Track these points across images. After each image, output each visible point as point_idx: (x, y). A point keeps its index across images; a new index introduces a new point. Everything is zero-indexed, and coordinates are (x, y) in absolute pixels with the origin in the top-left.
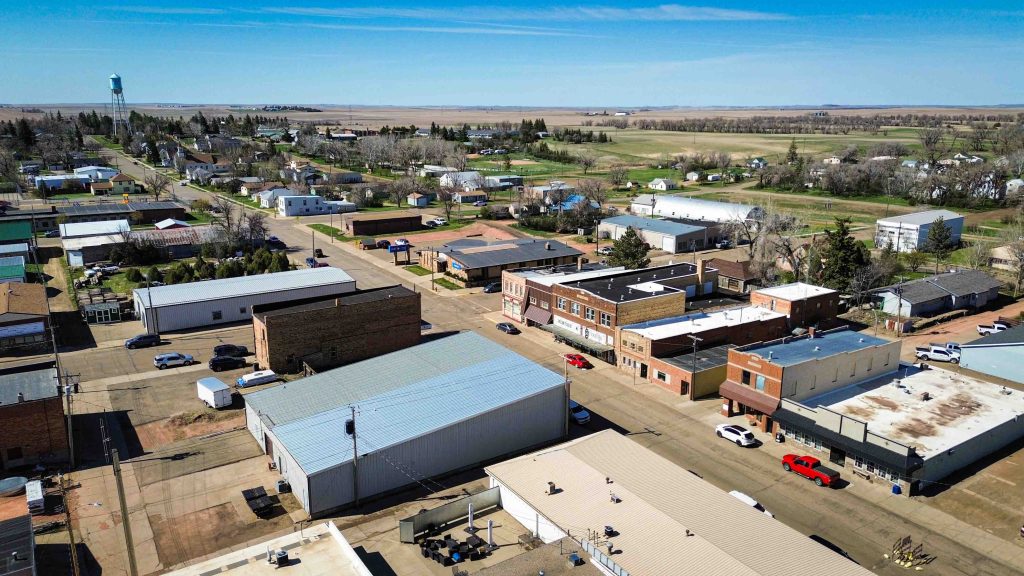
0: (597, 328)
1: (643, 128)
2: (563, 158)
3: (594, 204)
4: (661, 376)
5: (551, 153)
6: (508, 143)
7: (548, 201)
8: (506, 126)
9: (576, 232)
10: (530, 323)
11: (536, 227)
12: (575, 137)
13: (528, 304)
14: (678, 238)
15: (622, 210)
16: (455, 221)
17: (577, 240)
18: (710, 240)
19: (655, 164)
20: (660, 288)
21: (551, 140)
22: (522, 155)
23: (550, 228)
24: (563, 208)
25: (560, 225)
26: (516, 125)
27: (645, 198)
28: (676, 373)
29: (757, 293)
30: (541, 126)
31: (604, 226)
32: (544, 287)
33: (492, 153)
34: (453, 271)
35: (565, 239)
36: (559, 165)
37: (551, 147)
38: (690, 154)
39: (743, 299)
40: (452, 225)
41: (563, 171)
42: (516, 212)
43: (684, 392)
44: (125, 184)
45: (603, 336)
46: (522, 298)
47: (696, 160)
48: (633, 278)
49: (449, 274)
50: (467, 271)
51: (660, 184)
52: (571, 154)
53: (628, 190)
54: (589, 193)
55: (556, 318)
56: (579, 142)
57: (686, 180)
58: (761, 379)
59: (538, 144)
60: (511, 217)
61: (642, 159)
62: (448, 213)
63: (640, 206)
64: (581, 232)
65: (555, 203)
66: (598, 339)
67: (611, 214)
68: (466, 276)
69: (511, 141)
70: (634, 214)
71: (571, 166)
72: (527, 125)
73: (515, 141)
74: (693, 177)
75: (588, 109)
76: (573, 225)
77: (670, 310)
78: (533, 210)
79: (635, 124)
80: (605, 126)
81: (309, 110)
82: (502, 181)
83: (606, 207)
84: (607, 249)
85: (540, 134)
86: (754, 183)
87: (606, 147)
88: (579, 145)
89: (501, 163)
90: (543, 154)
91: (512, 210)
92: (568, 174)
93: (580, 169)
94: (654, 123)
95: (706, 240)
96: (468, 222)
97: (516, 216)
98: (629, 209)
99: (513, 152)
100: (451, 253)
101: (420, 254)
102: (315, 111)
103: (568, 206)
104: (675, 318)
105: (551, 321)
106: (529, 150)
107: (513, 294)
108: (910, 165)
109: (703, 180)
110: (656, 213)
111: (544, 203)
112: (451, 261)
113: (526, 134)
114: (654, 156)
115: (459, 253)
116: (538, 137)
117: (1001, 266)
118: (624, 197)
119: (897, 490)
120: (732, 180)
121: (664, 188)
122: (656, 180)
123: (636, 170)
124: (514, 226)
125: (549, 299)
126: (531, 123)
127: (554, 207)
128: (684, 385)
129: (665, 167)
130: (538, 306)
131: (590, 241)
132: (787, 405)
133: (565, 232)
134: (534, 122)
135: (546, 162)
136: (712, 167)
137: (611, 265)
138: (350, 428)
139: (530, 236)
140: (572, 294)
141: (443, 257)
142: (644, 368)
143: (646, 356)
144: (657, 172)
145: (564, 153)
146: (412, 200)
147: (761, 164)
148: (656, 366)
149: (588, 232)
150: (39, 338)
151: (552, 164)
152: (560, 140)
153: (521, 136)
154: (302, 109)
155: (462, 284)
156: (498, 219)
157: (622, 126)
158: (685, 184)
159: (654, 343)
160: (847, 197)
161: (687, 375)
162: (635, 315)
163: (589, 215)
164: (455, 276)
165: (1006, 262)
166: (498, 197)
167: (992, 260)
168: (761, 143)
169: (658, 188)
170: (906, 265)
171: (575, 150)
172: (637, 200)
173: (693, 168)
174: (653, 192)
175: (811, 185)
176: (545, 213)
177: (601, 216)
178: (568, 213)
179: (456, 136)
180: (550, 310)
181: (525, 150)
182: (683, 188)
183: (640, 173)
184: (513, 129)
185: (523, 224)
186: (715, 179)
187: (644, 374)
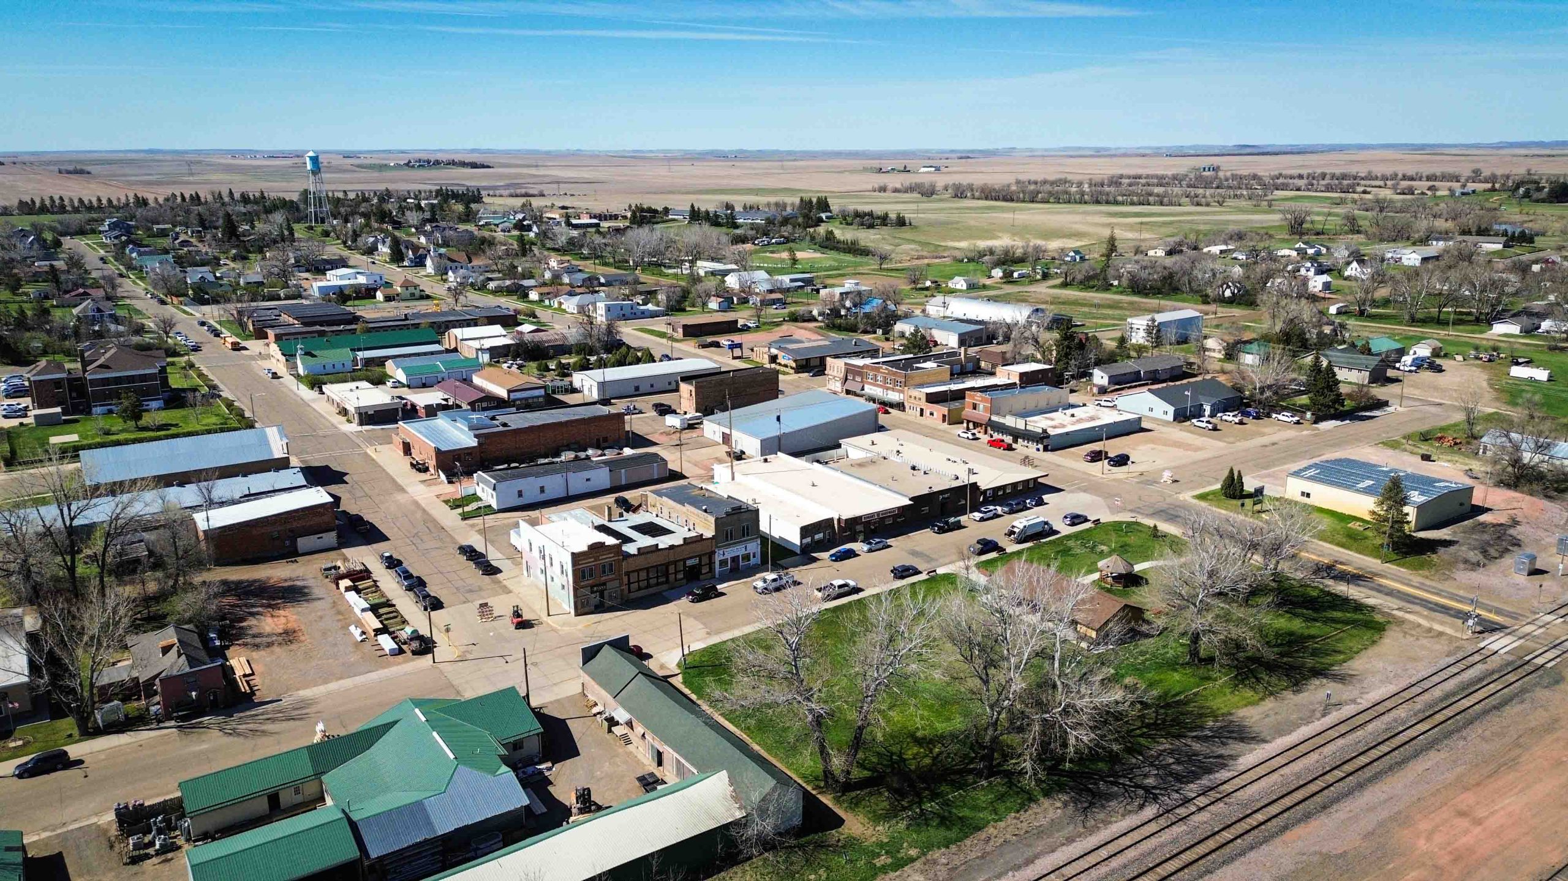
0: (893, 390)
1: (956, 196)
2: (853, 249)
3: (892, 307)
4: (932, 414)
5: (839, 242)
6: (786, 231)
7: (848, 304)
8: (781, 206)
9: (875, 332)
10: (848, 392)
11: (839, 328)
12: (869, 220)
13: (846, 379)
14: (960, 335)
15: (918, 312)
16: (765, 324)
17: (877, 339)
18: (988, 337)
19: (959, 255)
20: (935, 365)
21: (837, 223)
22: (805, 244)
23: (853, 329)
24: (863, 311)
25: (862, 327)
26: (793, 204)
27: (939, 298)
28: (941, 410)
29: (1000, 369)
30: (824, 205)
31: (899, 327)
32: (858, 367)
33: (769, 244)
34: (783, 362)
35: (866, 337)
36: (849, 258)
37: (838, 234)
38: (1001, 243)
39: (992, 374)
40: (764, 327)
41: (856, 265)
42: (820, 314)
43: (944, 421)
44: (411, 290)
45: (897, 394)
46: (842, 375)
47: (1006, 252)
48: (917, 360)
49: (780, 364)
50: (795, 361)
51: (960, 283)
52: (862, 243)
53: (927, 289)
54: (886, 296)
55: (867, 387)
56: (871, 226)
57: (990, 277)
58: (981, 406)
59: (822, 230)
60: (815, 320)
61: (946, 248)
62: (759, 317)
63: (934, 308)
64: (880, 332)
65: (855, 306)
66: (894, 396)
67: (907, 316)
68: (794, 365)
69: (790, 227)
70: (927, 316)
71: (865, 259)
72: (806, 204)
73: (794, 227)
74: (998, 273)
75: (880, 156)
76: (872, 326)
77: (940, 378)
78: (835, 312)
79: (946, 188)
80: (906, 192)
81: (474, 165)
82: (792, 281)
83: (903, 308)
84: (902, 345)
85: (823, 216)
86: (1059, 281)
87: (905, 233)
88: (871, 231)
89: (785, 255)
90: (829, 243)
91: (815, 313)
92: (861, 270)
93: (872, 263)
94: (971, 188)
95: (984, 338)
96: (778, 324)
97: (820, 318)
98: (924, 311)
99: (793, 241)
100: (780, 348)
101: (752, 350)
102: (483, 166)
103: (867, 309)
104: (944, 383)
105: (863, 389)
106: (813, 238)
107: (835, 373)
108: (1240, 257)
109: (1008, 278)
110: (948, 313)
111: (844, 307)
112: (781, 354)
113: (806, 216)
114: (963, 244)
115: (785, 348)
116: (821, 220)
117: (1212, 354)
118: (920, 297)
119: (1038, 450)
120: (1039, 277)
121: (965, 287)
122: (957, 278)
123: (939, 265)
124: (820, 327)
125: (860, 374)
126: (811, 202)
127: (854, 310)
128: (944, 416)
129: (971, 260)
130: (854, 379)
131: (887, 339)
132: (994, 418)
133: (865, 332)
134: (814, 200)
135: (833, 254)
136: (1021, 260)
137: (903, 353)
138: (778, 419)
139: (835, 336)
140: (877, 370)
141: (774, 351)
142: (922, 410)
143: (923, 404)
144: (962, 266)
145: (854, 243)
146: (713, 304)
147: (1078, 258)
148: (928, 408)
149: (885, 333)
150: (541, 400)
151: (843, 256)
152: (848, 224)
153: (800, 220)
154: (463, 164)
155: (792, 371)
156: (805, 321)
157: (928, 192)
158: (988, 282)
159: (927, 394)
160: (1146, 295)
161: (945, 410)
162: (918, 380)
163: (887, 316)
164: (786, 366)
165: (1214, 350)
166: (794, 300)
167: (1205, 350)
168: (1097, 224)
169: (958, 287)
170: (1133, 354)
171: (867, 237)
172: (933, 301)
173: (999, 263)
174: (952, 292)
175: (1116, 283)
176: (846, 316)
177: (896, 318)
178: (867, 315)
179: (722, 220)
180: (862, 381)
181: (808, 238)
182: (985, 287)
183: (942, 268)
184: (789, 210)
185: (828, 326)
186: (1021, 276)
187: (922, 415)
